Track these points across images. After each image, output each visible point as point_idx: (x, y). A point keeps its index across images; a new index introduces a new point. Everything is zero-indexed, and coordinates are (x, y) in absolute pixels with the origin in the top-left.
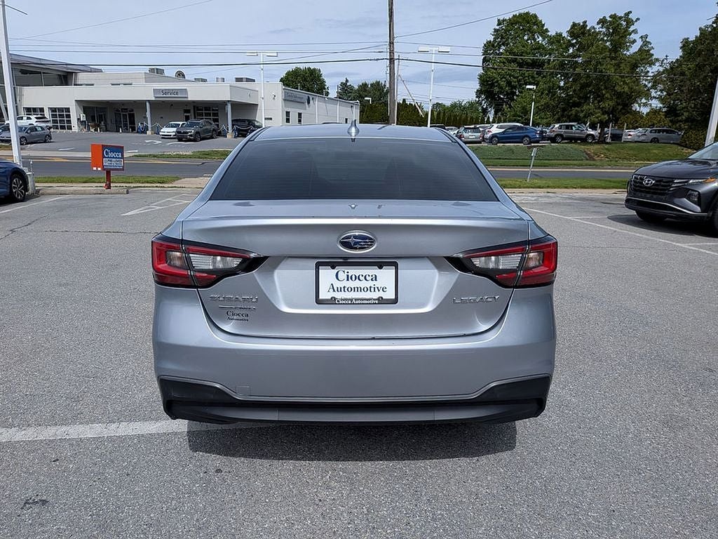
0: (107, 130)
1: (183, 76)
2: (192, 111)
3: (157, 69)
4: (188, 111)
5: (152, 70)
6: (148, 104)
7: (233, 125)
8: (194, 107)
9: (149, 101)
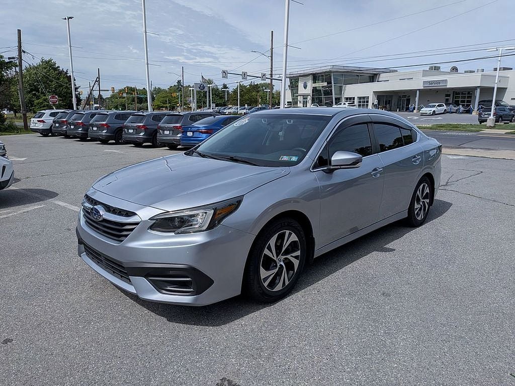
0: (390, 110)
1: (457, 70)
2: (452, 96)
3: (435, 67)
4: (448, 95)
5: (431, 68)
6: (418, 92)
7: (479, 105)
8: (454, 92)
9: (419, 89)
